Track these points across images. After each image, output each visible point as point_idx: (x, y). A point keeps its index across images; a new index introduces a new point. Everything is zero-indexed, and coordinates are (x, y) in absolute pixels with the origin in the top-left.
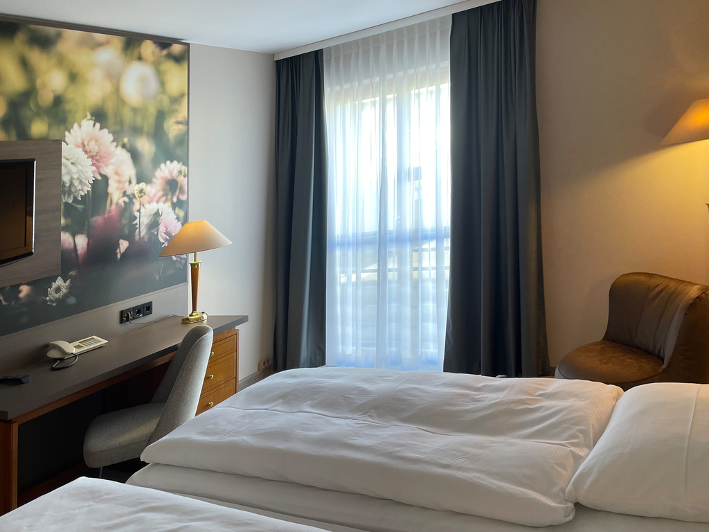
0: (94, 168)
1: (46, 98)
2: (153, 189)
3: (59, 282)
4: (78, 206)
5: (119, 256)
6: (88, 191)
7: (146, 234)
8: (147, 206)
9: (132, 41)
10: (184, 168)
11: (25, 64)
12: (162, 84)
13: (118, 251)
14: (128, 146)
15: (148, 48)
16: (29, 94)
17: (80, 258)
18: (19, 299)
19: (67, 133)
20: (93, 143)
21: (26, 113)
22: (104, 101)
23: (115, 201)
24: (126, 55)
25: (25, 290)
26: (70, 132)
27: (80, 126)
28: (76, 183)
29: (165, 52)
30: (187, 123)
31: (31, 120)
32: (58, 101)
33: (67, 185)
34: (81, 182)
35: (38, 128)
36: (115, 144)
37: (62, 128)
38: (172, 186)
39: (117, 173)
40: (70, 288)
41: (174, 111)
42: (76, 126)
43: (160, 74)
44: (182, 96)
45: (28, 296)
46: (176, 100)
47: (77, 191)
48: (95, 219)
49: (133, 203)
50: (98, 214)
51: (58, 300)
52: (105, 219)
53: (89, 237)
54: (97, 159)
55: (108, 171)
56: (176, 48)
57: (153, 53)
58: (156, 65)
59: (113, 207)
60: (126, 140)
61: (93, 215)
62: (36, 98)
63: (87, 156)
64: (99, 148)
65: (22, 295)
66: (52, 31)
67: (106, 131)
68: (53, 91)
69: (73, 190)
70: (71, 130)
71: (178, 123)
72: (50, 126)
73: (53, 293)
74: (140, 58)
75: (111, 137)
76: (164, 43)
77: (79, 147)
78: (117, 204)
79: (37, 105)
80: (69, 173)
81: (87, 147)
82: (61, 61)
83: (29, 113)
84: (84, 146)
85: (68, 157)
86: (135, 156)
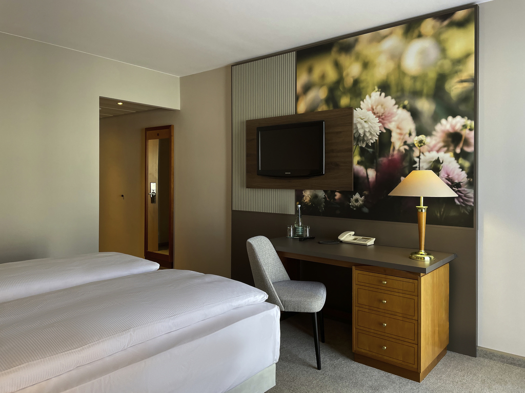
22: (388, 76)
31: (340, 97)
32: (356, 82)
62: (343, 83)
64: (384, 110)
68: (353, 77)
84: (373, 109)
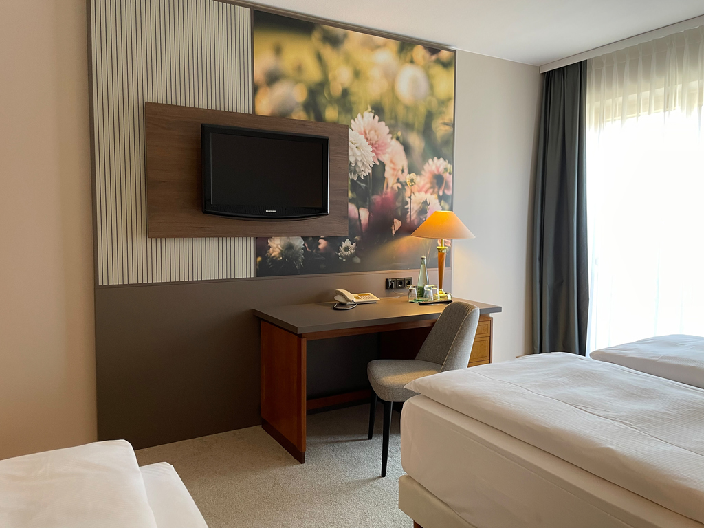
0: (374, 155)
1: (336, 89)
2: (423, 181)
3: (347, 243)
4: (361, 184)
5: (394, 232)
6: (369, 173)
7: (416, 218)
8: (417, 194)
9: (406, 44)
10: (449, 166)
11: (320, 58)
12: (431, 87)
13: (393, 228)
14: (401, 139)
15: (419, 53)
16: (323, 84)
17: (363, 227)
18: (319, 249)
19: (352, 121)
20: (373, 132)
21: (322, 100)
23: (390, 185)
24: (400, 58)
25: (323, 244)
26: (354, 120)
27: (363, 117)
28: (360, 165)
29: (434, 57)
30: (453, 125)
33: (353, 165)
34: (363, 164)
35: (331, 114)
36: (390, 136)
37: (349, 116)
38: (438, 180)
39: (392, 162)
40: (356, 249)
41: (441, 113)
42: (359, 115)
43: (429, 77)
44: (449, 99)
45: (325, 248)
46: (443, 103)
47: (360, 172)
48: (374, 197)
49: (405, 190)
50: (378, 194)
51: (346, 257)
52: (382, 199)
53: (370, 211)
54: (376, 147)
55: (385, 158)
56: (444, 55)
57: (424, 57)
58: (426, 69)
59: (389, 190)
60: (399, 134)
61: (373, 194)
63: (368, 143)
65: (321, 247)
66: (340, 31)
67: (383, 123)
69: (357, 170)
70: (356, 119)
71: (445, 124)
72: (340, 113)
73: (343, 250)
74: (412, 62)
75: (387, 130)
76: (433, 49)
77: (361, 134)
78: (392, 188)
79: (330, 94)
80: (354, 155)
81: (368, 136)
82: (348, 59)
83: (324, 101)
85: (354, 142)
86: (407, 149)
